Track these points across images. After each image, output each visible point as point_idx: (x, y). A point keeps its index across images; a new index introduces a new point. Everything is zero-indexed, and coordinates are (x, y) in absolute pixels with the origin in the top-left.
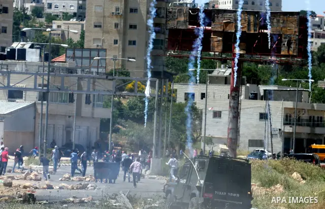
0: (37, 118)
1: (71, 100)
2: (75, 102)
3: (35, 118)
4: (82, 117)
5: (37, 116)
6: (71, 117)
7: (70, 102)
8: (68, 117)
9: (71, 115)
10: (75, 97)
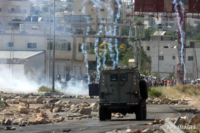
0: (47, 62)
1: (69, 49)
2: (72, 51)
3: (45, 61)
4: (76, 60)
5: (46, 60)
6: (70, 61)
7: (68, 50)
8: (67, 60)
9: (69, 59)
10: (72, 47)
